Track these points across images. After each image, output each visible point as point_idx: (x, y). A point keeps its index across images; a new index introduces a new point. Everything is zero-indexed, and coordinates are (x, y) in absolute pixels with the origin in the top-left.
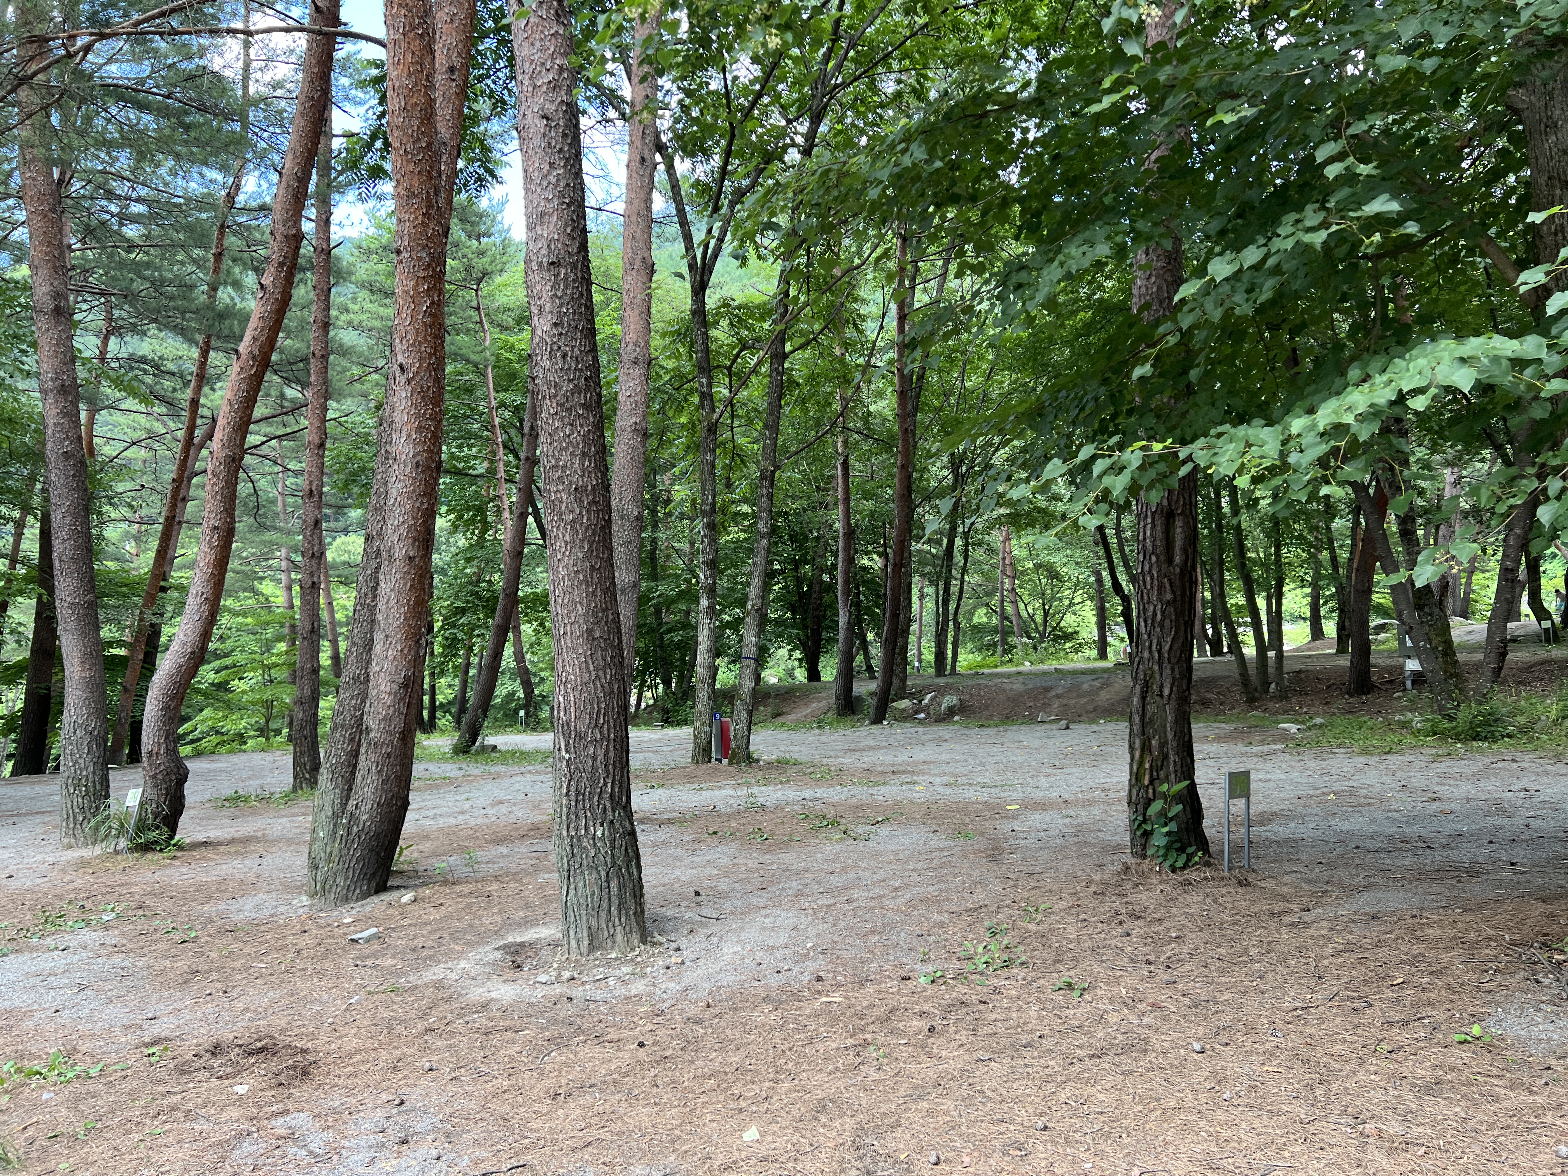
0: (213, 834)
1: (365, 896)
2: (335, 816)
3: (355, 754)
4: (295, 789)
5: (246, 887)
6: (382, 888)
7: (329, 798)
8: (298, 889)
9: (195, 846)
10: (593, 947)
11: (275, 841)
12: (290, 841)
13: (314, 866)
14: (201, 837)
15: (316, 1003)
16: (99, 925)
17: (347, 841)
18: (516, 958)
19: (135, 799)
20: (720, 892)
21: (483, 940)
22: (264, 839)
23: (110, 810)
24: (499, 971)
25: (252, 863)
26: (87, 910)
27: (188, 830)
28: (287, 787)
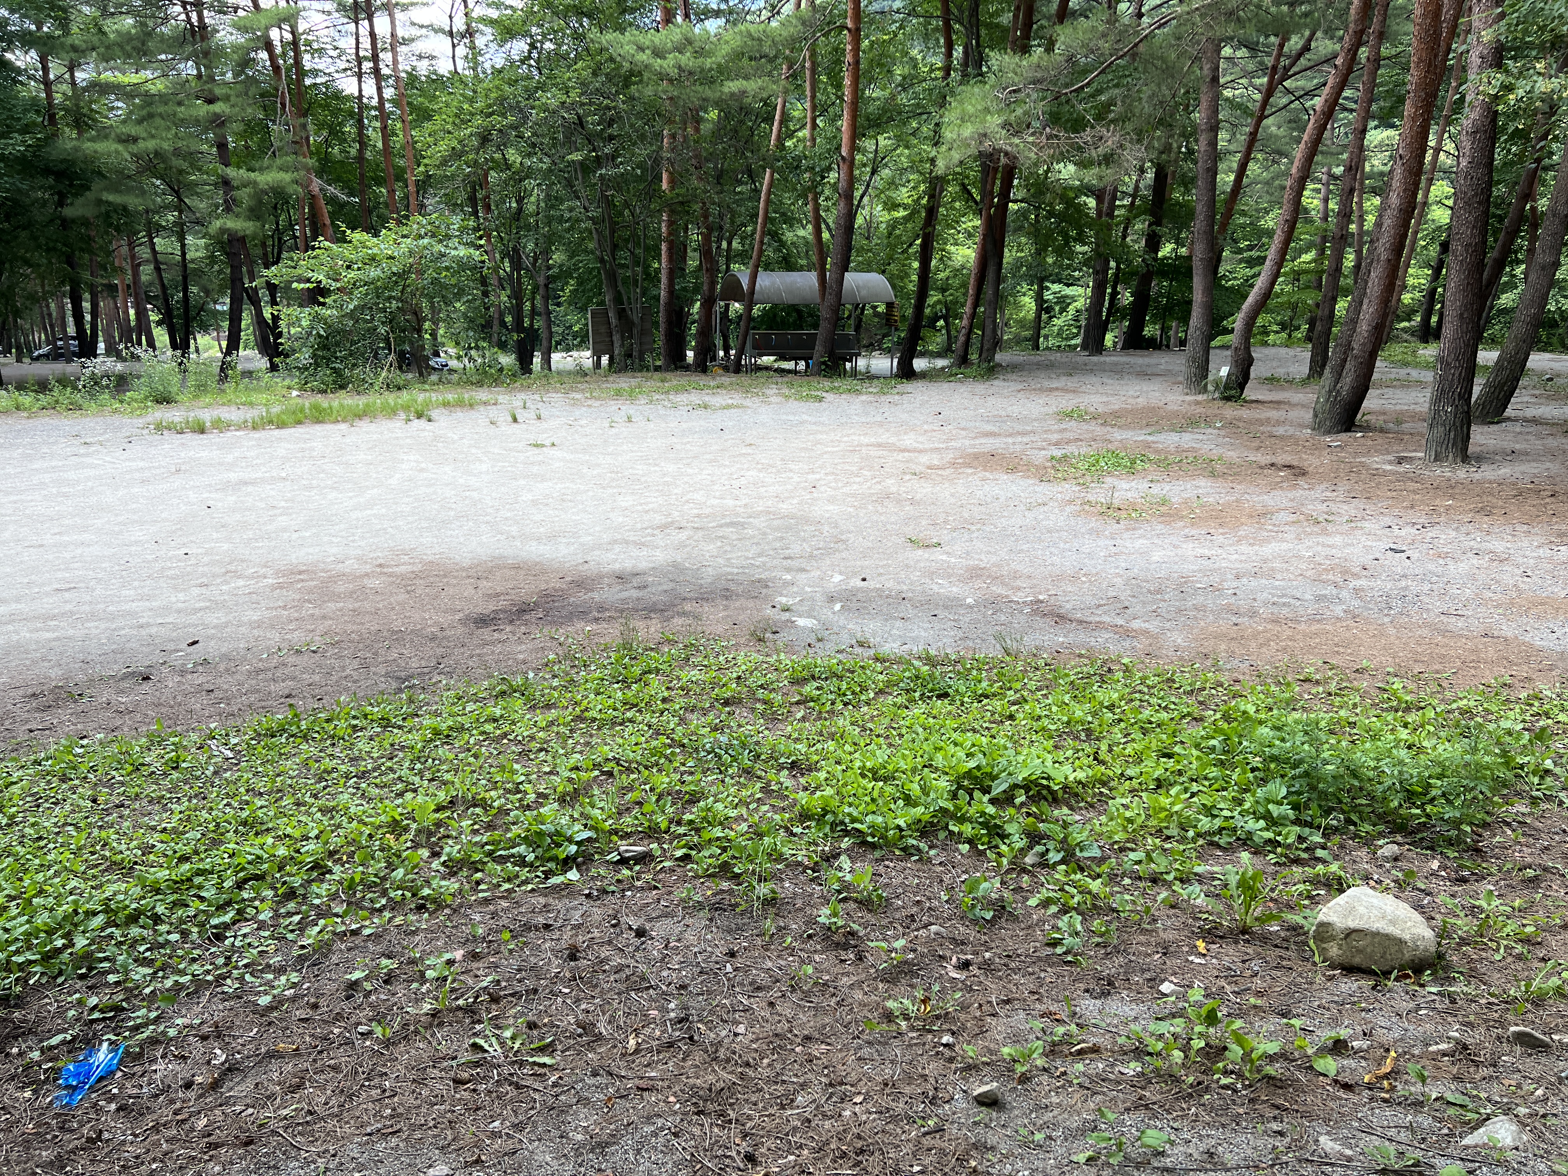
0: (1261, 397)
1: (1339, 432)
2: (1330, 392)
3: (1345, 360)
4: (1309, 377)
5: (1278, 423)
6: (1348, 430)
7: (1328, 383)
8: (1307, 427)
9: (1253, 401)
10: (1436, 460)
11: (1295, 405)
12: (1303, 406)
13: (1316, 416)
14: (1254, 398)
15: (1310, 461)
16: (1215, 428)
17: (1334, 404)
18: (1400, 461)
19: (1224, 371)
20: (1527, 454)
21: (1389, 453)
22: (1288, 403)
23: (1211, 377)
24: (1390, 463)
25: (1282, 413)
26: (1208, 422)
27: (1250, 392)
28: (1305, 376)
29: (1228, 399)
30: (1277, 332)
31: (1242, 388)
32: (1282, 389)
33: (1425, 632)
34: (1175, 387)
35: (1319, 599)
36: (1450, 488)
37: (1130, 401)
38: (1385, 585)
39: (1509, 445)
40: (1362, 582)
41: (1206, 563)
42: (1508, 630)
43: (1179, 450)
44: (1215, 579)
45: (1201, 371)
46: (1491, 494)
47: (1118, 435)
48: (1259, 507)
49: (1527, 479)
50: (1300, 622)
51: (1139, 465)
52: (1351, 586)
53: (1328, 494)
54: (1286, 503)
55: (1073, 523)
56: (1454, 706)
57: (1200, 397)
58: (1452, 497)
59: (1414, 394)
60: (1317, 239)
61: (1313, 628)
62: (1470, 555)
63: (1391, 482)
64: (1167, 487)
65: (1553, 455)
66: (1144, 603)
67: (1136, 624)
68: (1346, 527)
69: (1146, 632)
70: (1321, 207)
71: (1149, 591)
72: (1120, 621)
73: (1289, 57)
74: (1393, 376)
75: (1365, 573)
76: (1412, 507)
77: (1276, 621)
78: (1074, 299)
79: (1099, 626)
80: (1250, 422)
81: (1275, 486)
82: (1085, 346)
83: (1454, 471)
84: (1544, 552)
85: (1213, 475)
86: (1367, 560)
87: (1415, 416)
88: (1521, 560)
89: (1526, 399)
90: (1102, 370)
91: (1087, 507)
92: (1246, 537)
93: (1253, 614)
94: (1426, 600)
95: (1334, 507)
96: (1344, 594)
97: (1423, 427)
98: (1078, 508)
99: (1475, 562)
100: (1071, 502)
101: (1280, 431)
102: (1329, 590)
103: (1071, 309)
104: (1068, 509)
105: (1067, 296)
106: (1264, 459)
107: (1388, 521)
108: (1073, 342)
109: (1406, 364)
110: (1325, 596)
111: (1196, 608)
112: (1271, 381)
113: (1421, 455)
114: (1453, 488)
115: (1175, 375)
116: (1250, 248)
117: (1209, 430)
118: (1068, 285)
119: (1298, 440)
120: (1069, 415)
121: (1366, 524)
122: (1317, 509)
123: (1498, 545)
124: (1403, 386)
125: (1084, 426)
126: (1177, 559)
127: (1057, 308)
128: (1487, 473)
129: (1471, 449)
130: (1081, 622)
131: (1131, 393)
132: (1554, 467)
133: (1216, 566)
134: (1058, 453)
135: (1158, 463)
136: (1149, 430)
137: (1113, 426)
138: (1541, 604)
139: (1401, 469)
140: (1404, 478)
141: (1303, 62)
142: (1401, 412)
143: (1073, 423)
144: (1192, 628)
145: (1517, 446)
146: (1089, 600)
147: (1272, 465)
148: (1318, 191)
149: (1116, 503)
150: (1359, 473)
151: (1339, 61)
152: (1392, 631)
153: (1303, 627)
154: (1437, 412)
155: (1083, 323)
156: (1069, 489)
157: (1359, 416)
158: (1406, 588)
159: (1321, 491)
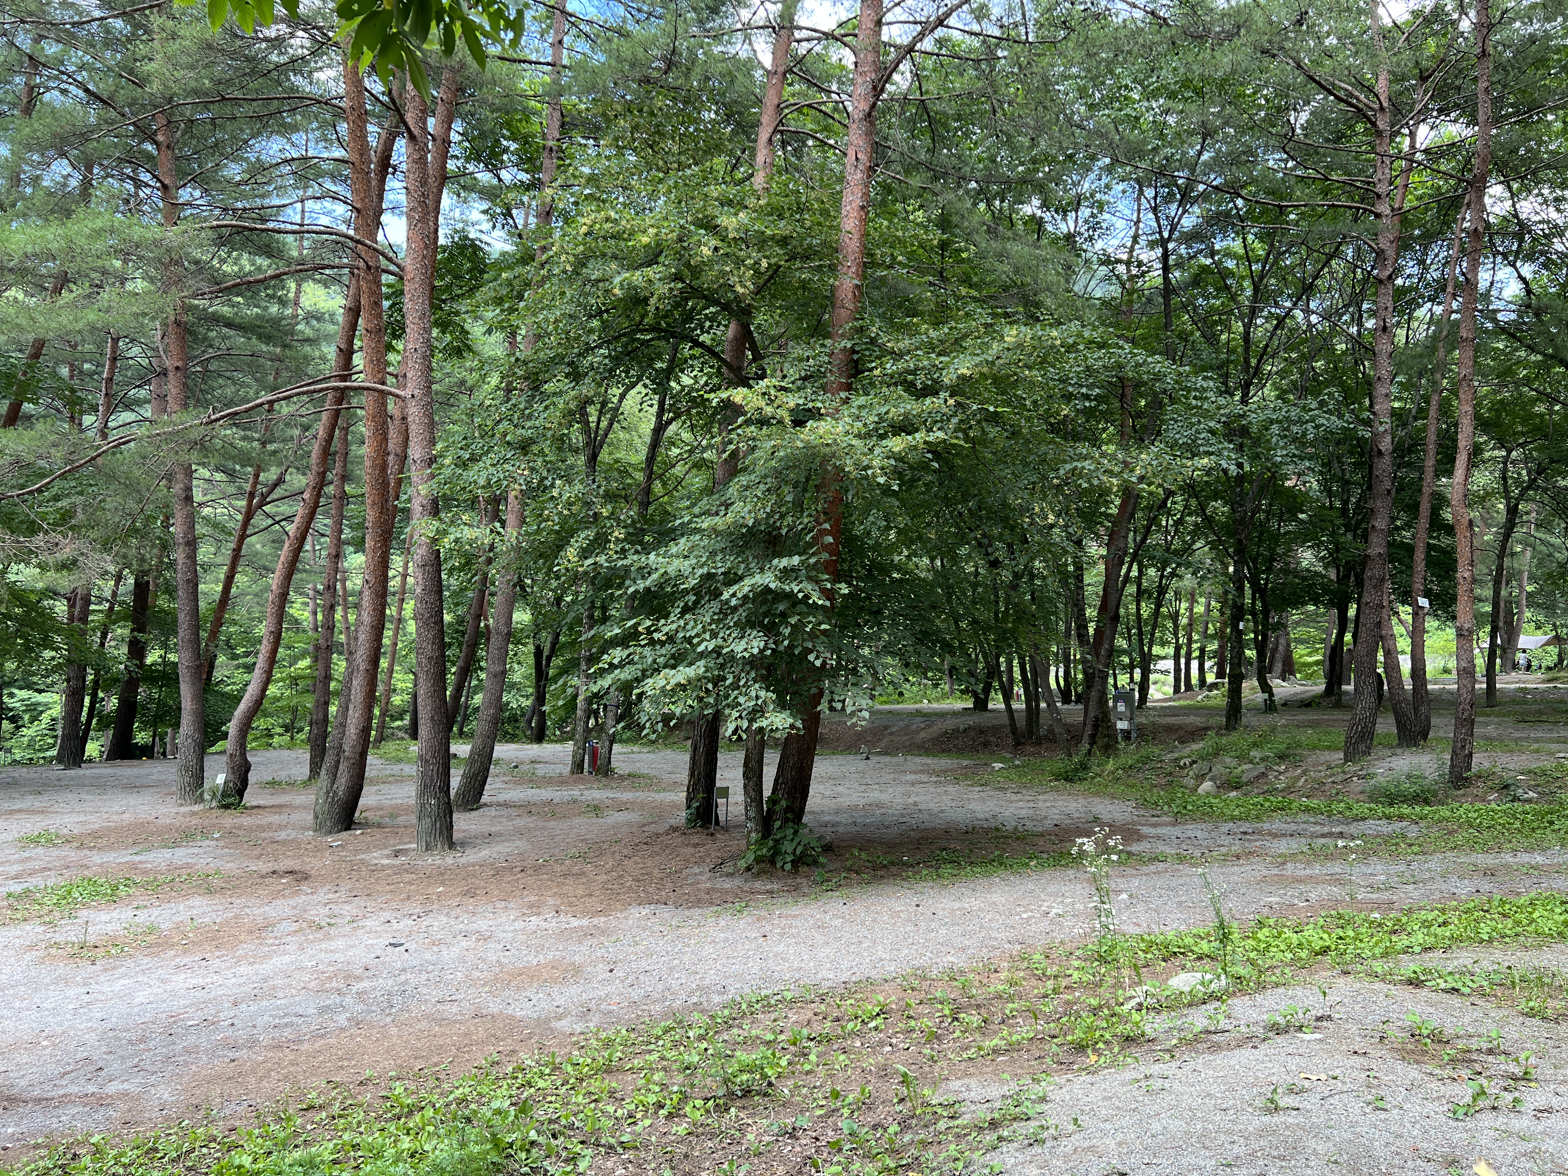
0: (262, 802)
1: (340, 831)
2: (328, 792)
3: (338, 762)
4: (310, 779)
5: (281, 827)
6: (348, 828)
7: (325, 784)
8: (309, 829)
9: (253, 807)
10: (427, 849)
11: (296, 808)
12: (305, 808)
13: (316, 817)
14: (255, 804)
15: (312, 864)
16: (213, 839)
17: (332, 804)
18: (397, 854)
19: (221, 779)
20: (501, 835)
21: (386, 847)
22: (290, 806)
23: (206, 786)
24: (388, 857)
25: (284, 817)
26: (205, 833)
27: (249, 798)
28: (306, 777)
29: (227, 807)
30: (281, 735)
31: (241, 797)
32: (284, 792)
33: (423, 1025)
34: (168, 799)
35: (323, 1010)
36: (440, 875)
37: (115, 817)
38: (384, 983)
39: (487, 829)
40: (365, 984)
41: (199, 994)
42: (494, 1007)
43: (172, 868)
44: (210, 1012)
45: (198, 778)
46: (475, 877)
47: (97, 858)
48: (260, 920)
49: (503, 859)
50: (302, 1041)
51: (122, 891)
52: (354, 990)
53: (331, 896)
54: (289, 912)
55: (33, 973)
56: (451, 1098)
57: (197, 808)
58: (443, 883)
59: (407, 788)
60: (311, 648)
61: (317, 1045)
62: (459, 937)
63: (389, 875)
64: (156, 913)
65: (520, 833)
66: (123, 1058)
67: (112, 1088)
68: (348, 929)
69: (124, 1095)
70: (311, 619)
71: (130, 1042)
72: (91, 1089)
73: (266, 486)
74: (388, 772)
75: (367, 974)
76: (408, 898)
77: (278, 1047)
78: (48, 706)
79: (65, 1100)
80: (250, 829)
81: (278, 895)
82: (59, 759)
83: (443, 858)
84: (519, 925)
85: (210, 891)
86: (369, 959)
87: (407, 810)
88: (501, 935)
89: (499, 785)
90: (80, 785)
91: (53, 951)
92: (245, 957)
93: (252, 1043)
94: (424, 991)
95: (336, 909)
96: (348, 1000)
97: (413, 819)
98: (41, 953)
99: (464, 944)
100: (32, 947)
101: (282, 835)
102: (334, 999)
103: (45, 718)
104: (28, 957)
105: (39, 704)
106: (264, 867)
107: (387, 915)
108: (49, 754)
109: (400, 760)
110: (328, 1007)
111: (187, 1051)
112: (273, 784)
113: (414, 846)
114: (442, 874)
115: (169, 785)
116: (247, 654)
117: (207, 842)
118: (40, 691)
119: (299, 843)
120: (35, 841)
121: (368, 923)
122: (319, 914)
123: (482, 924)
124: (397, 781)
125: (55, 852)
126: (165, 996)
127: (26, 717)
128: (471, 856)
129: (456, 836)
130: (38, 1101)
131: (116, 808)
132: (521, 844)
133: (211, 996)
134: (16, 888)
135: (146, 886)
136: (137, 849)
137: (91, 849)
138: (520, 975)
139: (397, 862)
140: (399, 870)
141: (278, 492)
142: (396, 807)
143: (40, 850)
144: (181, 1076)
145: (493, 829)
146: (53, 1069)
147: (274, 872)
148: (307, 604)
149: (92, 939)
150: (359, 870)
151: (306, 496)
152: (394, 1031)
153: (306, 1046)
154: (423, 805)
155: (59, 733)
156: (32, 931)
157: (357, 814)
158: (406, 982)
159: (323, 894)
